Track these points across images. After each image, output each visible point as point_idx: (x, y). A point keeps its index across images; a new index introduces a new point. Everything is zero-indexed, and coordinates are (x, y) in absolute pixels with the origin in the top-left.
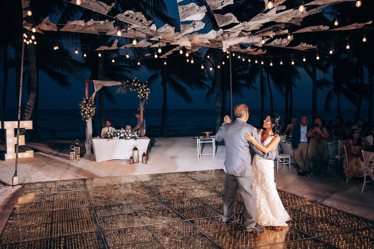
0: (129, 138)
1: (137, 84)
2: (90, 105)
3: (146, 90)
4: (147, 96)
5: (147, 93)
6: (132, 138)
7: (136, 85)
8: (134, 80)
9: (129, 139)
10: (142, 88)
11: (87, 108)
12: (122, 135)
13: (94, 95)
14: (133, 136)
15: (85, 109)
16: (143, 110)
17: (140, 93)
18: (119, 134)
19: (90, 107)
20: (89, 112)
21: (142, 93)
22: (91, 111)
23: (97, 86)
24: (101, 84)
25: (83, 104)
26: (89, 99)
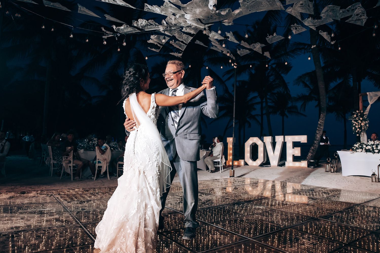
2: (361, 119)
9: (377, 153)
11: (358, 122)
13: (369, 107)
15: (355, 122)
19: (362, 121)
20: (359, 126)
23: (371, 98)
24: (377, 95)
25: (353, 118)
26: (360, 112)
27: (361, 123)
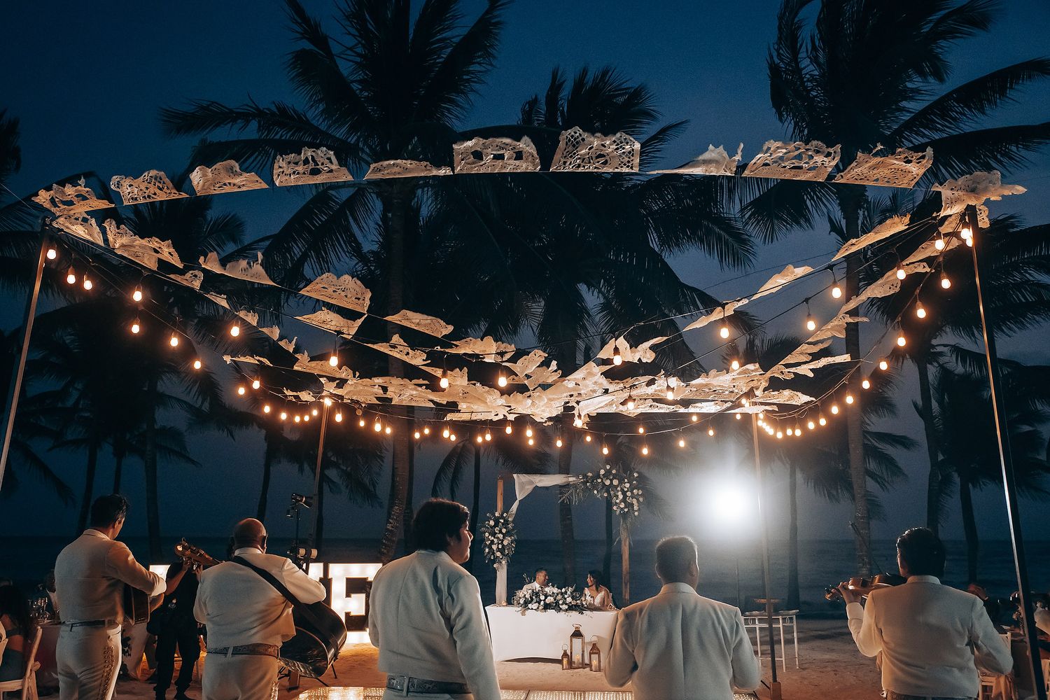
0: (565, 607)
1: (610, 480)
2: (504, 531)
3: (632, 493)
4: (636, 508)
5: (635, 501)
6: (572, 608)
7: (608, 482)
8: (602, 472)
9: (564, 611)
10: (622, 490)
11: (498, 538)
12: (550, 600)
13: (514, 507)
14: (574, 603)
15: (493, 538)
17: (618, 501)
18: (542, 598)
19: (504, 535)
20: (500, 546)
21: (623, 500)
22: (505, 543)
23: (522, 487)
24: (531, 483)
25: (488, 528)
26: (502, 517)
27: (503, 541)
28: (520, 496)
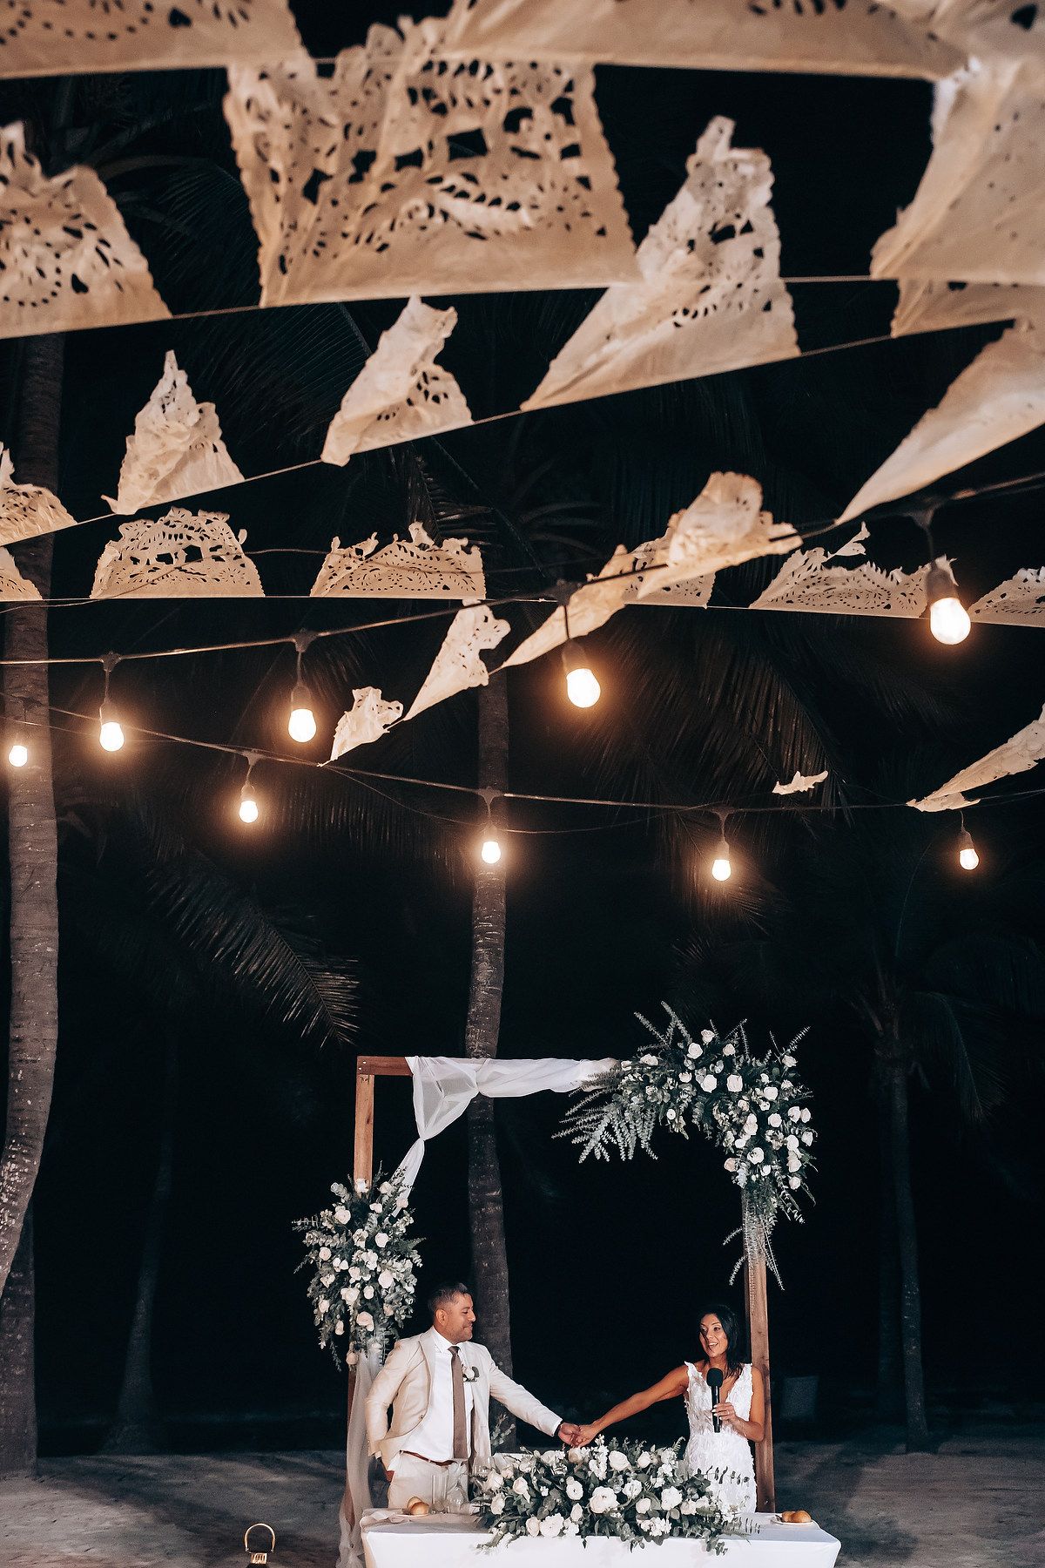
0: (660, 1526)
1: (716, 1075)
2: (382, 1240)
3: (786, 1118)
4: (794, 1165)
5: (792, 1143)
6: (683, 1525)
7: (709, 1084)
8: (695, 1051)
9: (659, 1540)
10: (754, 1107)
11: (361, 1264)
12: (604, 1501)
13: (413, 1160)
14: (691, 1508)
15: (344, 1265)
16: (769, 1273)
17: (740, 1144)
18: (575, 1490)
20: (369, 1293)
21: (758, 1140)
22: (386, 1280)
23: (436, 1098)
24: (464, 1084)
25: (328, 1232)
26: (375, 1195)
27: (377, 1273)
28: (430, 1125)
